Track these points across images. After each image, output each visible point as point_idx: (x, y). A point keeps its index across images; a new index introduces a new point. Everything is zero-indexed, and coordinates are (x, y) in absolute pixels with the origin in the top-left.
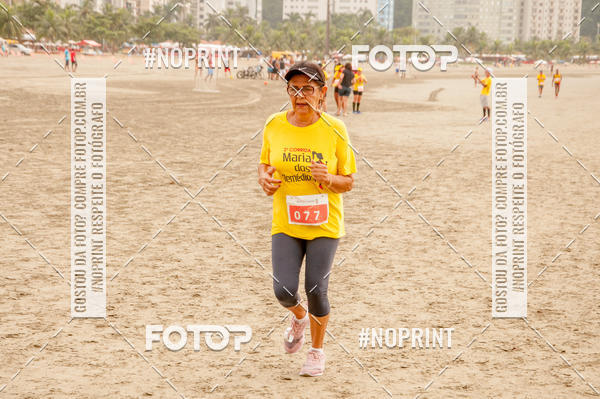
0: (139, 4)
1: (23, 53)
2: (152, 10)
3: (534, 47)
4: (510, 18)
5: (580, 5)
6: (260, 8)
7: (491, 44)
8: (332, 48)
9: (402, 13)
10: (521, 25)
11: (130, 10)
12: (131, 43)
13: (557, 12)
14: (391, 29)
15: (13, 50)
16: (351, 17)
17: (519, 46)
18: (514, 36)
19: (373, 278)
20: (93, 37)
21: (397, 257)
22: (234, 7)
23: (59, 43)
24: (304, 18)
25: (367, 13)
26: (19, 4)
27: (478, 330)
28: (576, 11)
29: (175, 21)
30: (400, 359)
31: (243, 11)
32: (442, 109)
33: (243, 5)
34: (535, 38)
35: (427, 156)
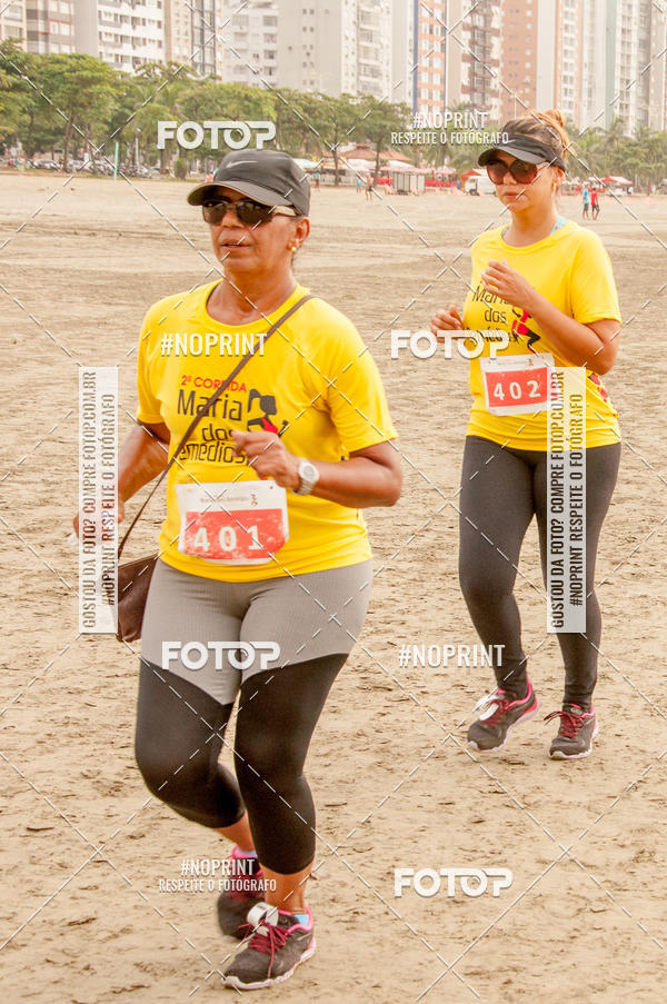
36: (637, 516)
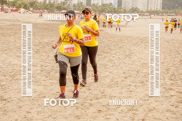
0: (57, 1)
1: (30, 13)
2: (60, 3)
3: (151, 12)
4: (145, 5)
5: (162, 2)
6: (86, 2)
7: (141, 11)
8: (103, 12)
9: (120, 3)
10: (148, 6)
11: (55, 3)
12: (55, 11)
13: (156, 4)
14: (117, 7)
15: (27, 13)
16: (107, 4)
17: (147, 12)
18: (146, 9)
19: (111, 66)
20: (46, 9)
21: (117, 62)
22: (80, 2)
23: (38, 11)
24: (96, 5)
25: (111, 3)
26: (29, 2)
27: (135, 78)
28: (161, 3)
29: (65, 5)
30: (116, 85)
31: (82, 3)
32: (129, 26)
33: (82, 2)
34: (151, 10)
35: (125, 38)
36: (50, 69)
